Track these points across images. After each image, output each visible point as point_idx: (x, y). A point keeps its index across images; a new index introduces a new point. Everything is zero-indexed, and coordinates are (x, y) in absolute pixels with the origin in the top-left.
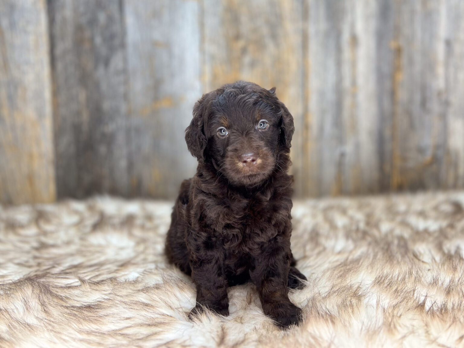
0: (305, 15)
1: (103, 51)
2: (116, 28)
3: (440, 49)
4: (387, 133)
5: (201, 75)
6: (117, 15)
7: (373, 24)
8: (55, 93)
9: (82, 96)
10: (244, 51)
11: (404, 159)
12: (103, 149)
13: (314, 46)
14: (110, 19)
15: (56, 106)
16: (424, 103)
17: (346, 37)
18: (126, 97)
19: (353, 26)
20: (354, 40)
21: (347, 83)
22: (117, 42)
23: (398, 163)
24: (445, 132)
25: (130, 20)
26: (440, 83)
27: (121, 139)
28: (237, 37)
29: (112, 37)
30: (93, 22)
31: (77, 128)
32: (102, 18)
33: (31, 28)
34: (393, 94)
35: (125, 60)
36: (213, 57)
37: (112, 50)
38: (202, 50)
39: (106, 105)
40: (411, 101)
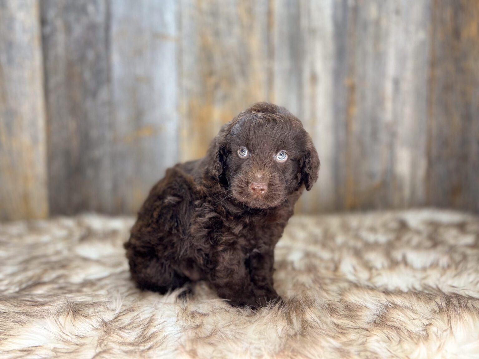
0: (270, 54)
1: (92, 85)
2: (103, 64)
3: (389, 87)
5: (178, 107)
9: (72, 124)
10: (217, 86)
11: (357, 183)
12: (90, 172)
13: (279, 83)
14: (98, 57)
15: (49, 133)
16: (374, 134)
17: (306, 75)
18: (111, 126)
19: (312, 65)
20: (314, 78)
22: (103, 77)
23: (351, 186)
24: (392, 160)
25: (116, 59)
27: (106, 163)
28: (211, 73)
29: (99, 73)
31: (67, 154)
32: (91, 55)
33: (27, 63)
34: (347, 125)
35: (111, 93)
36: (189, 91)
37: (99, 83)
39: (94, 133)
40: (363, 132)
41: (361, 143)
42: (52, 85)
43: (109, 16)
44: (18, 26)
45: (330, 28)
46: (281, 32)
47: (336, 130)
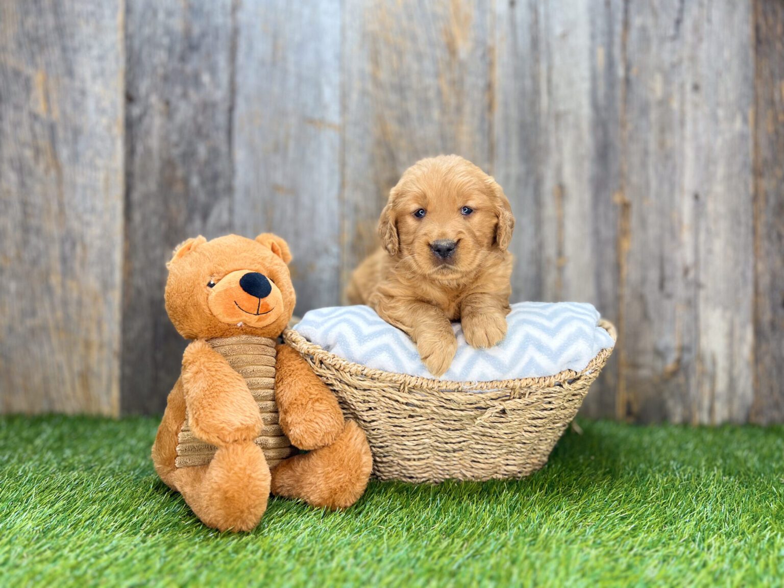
1: (202, 197)
2: (221, 165)
3: (686, 206)
6: (224, 148)
7: (588, 169)
8: (128, 256)
11: (635, 366)
14: (214, 152)
15: (128, 274)
16: (662, 283)
17: (549, 185)
19: (559, 170)
20: (561, 191)
21: (550, 251)
22: (221, 184)
23: (625, 371)
24: (694, 327)
25: (240, 154)
26: (686, 255)
29: (215, 177)
30: (189, 155)
32: (202, 150)
33: (99, 162)
34: (618, 268)
35: (231, 211)
36: (356, 209)
37: (214, 195)
38: (341, 200)
40: (644, 281)
41: (641, 298)
42: (136, 196)
43: (233, 90)
44: (90, 104)
45: (586, 111)
46: (506, 118)
47: (598, 276)
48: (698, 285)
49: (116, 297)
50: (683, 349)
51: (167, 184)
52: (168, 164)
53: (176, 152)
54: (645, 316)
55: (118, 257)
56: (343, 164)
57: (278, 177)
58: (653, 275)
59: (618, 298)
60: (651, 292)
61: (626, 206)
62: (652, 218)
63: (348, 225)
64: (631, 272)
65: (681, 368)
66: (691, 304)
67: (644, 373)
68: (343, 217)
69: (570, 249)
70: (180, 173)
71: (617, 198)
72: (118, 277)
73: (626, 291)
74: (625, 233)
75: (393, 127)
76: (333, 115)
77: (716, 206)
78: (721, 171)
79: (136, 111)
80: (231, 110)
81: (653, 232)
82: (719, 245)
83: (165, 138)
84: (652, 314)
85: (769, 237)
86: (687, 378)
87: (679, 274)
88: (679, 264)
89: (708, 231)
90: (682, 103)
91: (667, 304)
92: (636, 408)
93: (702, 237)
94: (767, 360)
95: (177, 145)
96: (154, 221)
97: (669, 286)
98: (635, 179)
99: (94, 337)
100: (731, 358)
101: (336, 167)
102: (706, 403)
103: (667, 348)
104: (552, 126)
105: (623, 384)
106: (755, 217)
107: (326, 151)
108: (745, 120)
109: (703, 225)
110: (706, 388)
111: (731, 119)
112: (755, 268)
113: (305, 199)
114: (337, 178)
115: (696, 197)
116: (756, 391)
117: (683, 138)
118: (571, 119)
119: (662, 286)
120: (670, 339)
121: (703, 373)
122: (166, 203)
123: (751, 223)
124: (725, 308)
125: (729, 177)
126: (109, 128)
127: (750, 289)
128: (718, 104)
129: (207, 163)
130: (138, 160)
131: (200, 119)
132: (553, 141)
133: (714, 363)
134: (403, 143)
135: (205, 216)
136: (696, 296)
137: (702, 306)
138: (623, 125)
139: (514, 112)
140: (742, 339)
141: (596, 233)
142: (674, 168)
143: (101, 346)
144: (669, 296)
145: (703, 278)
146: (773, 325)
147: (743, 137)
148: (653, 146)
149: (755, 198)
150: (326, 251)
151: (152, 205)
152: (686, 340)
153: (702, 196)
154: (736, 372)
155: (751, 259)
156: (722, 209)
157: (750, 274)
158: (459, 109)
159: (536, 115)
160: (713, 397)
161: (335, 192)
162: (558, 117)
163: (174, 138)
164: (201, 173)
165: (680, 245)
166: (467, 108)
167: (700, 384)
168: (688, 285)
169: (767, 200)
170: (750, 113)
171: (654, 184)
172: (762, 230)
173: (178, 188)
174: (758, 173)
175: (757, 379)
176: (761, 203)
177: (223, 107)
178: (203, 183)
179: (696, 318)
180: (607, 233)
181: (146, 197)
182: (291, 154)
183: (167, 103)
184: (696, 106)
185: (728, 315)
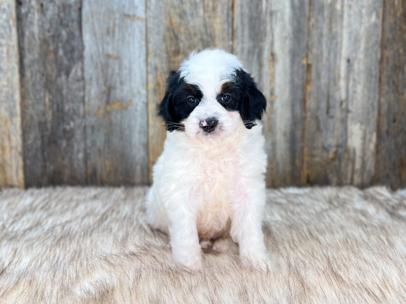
0: (233, 36)
1: (66, 62)
3: (343, 66)
4: (298, 134)
5: (146, 84)
6: (77, 33)
7: (288, 44)
8: (23, 97)
9: (47, 98)
12: (64, 144)
15: (25, 107)
16: (328, 110)
17: (266, 54)
18: (83, 100)
19: (272, 44)
20: (273, 57)
23: (306, 158)
24: (345, 133)
25: (87, 37)
26: (342, 94)
27: (78, 135)
28: (177, 53)
30: (56, 37)
32: (64, 33)
34: (304, 101)
36: (156, 68)
38: (147, 63)
39: (67, 108)
40: (318, 108)
41: (316, 118)
42: (27, 61)
45: (288, 11)
46: (242, 14)
47: (293, 106)
48: (348, 111)
49: (18, 120)
50: (338, 146)
51: (44, 54)
52: (45, 42)
53: (48, 35)
54: (318, 128)
55: (17, 97)
56: (147, 42)
57: (109, 50)
58: (323, 105)
59: (304, 118)
60: (322, 115)
61: (309, 66)
62: (324, 73)
63: (151, 78)
64: (311, 103)
65: (337, 156)
66: (344, 121)
67: (317, 159)
68: (147, 73)
69: (277, 91)
70: (51, 48)
71: (304, 62)
72: (18, 109)
73: (308, 114)
74: (308, 82)
75: (176, 20)
76: (140, 12)
77: (359, 66)
78: (362, 46)
79: (24, 10)
80: (80, 9)
81: (324, 81)
82: (359, 88)
83: (41, 27)
84: (322, 127)
85: (388, 84)
86: (340, 162)
87: (337, 105)
88: (338, 99)
89: (354, 80)
90: (342, 6)
91: (330, 121)
92: (312, 179)
93: (351, 83)
94: (384, 152)
95: (49, 31)
96: (38, 76)
97: (332, 112)
98: (314, 50)
99: (6, 143)
100: (364, 150)
101: (143, 43)
102: (349, 176)
103: (330, 146)
104: (268, 19)
105: (305, 165)
106: (381, 72)
107: (137, 33)
108: (378, 16)
109: (351, 77)
110: (350, 168)
111: (370, 14)
112: (379, 101)
113: (126, 63)
114: (144, 49)
115: (348, 61)
116: (376, 168)
117: (342, 27)
118: (279, 15)
119: (328, 112)
120: (331, 141)
121: (348, 159)
122: (44, 65)
123: (378, 75)
124: (362, 123)
125: (367, 49)
126: (8, 21)
127: (376, 113)
128: (363, 7)
129: (67, 41)
130: (26, 40)
131: (62, 15)
132: (268, 28)
133: (355, 154)
134: (182, 29)
135: (68, 74)
136: (347, 117)
137: (349, 123)
138: (309, 19)
139: (246, 11)
140: (370, 140)
141: (292, 81)
142: (337, 44)
143: (11, 148)
144: (332, 117)
145: (350, 108)
146: (388, 132)
147: (375, 25)
148: (325, 31)
149: (381, 61)
150: (139, 93)
151: (36, 67)
152: (340, 141)
153: (351, 60)
154: (366, 158)
155: (377, 96)
156: (362, 68)
157: (376, 104)
158: (214, 9)
159: (259, 13)
160: (353, 172)
161: (143, 58)
162: (272, 14)
163: (47, 26)
164: (64, 48)
165: (339, 89)
166: (219, 9)
167: (346, 165)
168: (342, 110)
169: (388, 63)
170: (381, 11)
171: (325, 54)
172: (384, 80)
173: (51, 57)
174: (383, 47)
175: (377, 162)
176: (385, 64)
177: (76, 8)
178: (65, 54)
179: (346, 129)
180: (298, 81)
181: (33, 62)
182: (117, 36)
183: (42, 5)
184: (350, 7)
185: (363, 127)
